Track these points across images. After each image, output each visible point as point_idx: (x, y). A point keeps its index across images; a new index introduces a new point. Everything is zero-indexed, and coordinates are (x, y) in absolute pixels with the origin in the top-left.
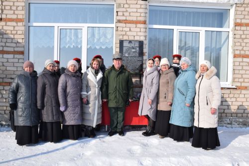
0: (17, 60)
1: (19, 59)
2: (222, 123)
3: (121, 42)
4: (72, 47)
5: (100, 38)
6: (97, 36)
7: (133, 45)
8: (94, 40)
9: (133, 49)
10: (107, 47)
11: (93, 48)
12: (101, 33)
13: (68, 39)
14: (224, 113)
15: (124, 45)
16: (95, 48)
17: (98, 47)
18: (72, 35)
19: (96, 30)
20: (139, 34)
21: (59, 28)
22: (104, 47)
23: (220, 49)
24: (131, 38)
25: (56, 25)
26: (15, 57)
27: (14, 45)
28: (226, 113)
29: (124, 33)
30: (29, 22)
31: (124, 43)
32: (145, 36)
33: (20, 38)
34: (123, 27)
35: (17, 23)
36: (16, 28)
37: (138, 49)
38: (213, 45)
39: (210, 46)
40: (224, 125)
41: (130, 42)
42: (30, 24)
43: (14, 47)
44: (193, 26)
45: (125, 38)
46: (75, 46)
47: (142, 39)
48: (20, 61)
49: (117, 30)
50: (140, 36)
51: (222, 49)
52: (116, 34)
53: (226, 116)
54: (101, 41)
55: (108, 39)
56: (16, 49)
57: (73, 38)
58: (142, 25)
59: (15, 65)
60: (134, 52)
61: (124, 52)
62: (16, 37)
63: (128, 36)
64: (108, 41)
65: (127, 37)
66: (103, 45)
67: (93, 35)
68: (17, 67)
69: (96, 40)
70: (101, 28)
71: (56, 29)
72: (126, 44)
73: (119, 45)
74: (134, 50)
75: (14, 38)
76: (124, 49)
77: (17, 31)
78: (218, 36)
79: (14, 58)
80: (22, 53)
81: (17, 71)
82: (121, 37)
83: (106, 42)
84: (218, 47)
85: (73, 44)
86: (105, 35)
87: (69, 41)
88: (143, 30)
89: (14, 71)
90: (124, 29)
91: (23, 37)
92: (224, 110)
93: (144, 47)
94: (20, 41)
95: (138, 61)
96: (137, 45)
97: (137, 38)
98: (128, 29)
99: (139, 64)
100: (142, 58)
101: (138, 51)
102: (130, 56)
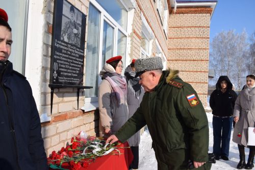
7: (75, 18)
9: (75, 27)
32: (87, 9)
47: (83, 10)
50: (81, 3)
60: (75, 34)
61: (63, 28)
74: (75, 31)
95: (80, 57)
96: (80, 22)
97: (78, 5)
100: (84, 53)
101: (80, 36)
102: (70, 43)
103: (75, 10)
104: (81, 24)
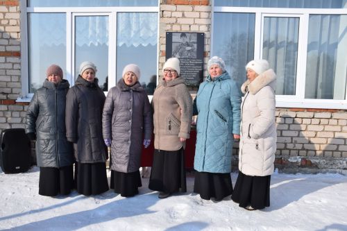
0: (10, 66)
1: (13, 64)
2: (334, 167)
3: (169, 36)
4: (97, 44)
5: (139, 31)
6: (134, 27)
7: (187, 40)
8: (130, 33)
9: (188, 45)
10: (150, 45)
11: (128, 46)
12: (141, 22)
13: (90, 32)
14: (337, 150)
15: (173, 40)
16: (132, 46)
17: (136, 45)
18: (97, 25)
19: (133, 17)
20: (198, 21)
21: (74, 15)
22: (145, 45)
23: (336, 45)
24: (185, 29)
25: (68, 10)
26: (8, 61)
27: (6, 42)
28: (342, 152)
29: (173, 20)
30: (27, 6)
31: (173, 37)
32: (209, 26)
33: (13, 31)
34: (172, 12)
35: (8, 9)
36: (8, 16)
37: (195, 46)
38: (324, 40)
39: (318, 40)
40: (338, 170)
41: (183, 34)
42: (29, 10)
43: (5, 46)
44: (291, 6)
45: (176, 28)
46: (101, 43)
47: (203, 29)
48: (16, 66)
49: (162, 16)
50: (199, 25)
51: (339, 46)
52: (160, 23)
53: (341, 156)
54: (142, 35)
55: (152, 31)
56: (9, 49)
57: (98, 31)
58: (202, 6)
59: (9, 72)
60: (189, 51)
62: (8, 29)
63: (181, 25)
64: (151, 35)
65: (179, 27)
66: (144, 40)
67: (129, 25)
68: (11, 76)
69: (133, 34)
70: (141, 14)
71: (68, 16)
72: (176, 38)
73: (165, 39)
74: (189, 48)
75: (5, 32)
76: (174, 47)
77: (8, 20)
78: (333, 24)
79: (6, 62)
80: (18, 54)
81: (11, 82)
82: (168, 27)
83: (150, 37)
84: (332, 42)
85: (98, 40)
86: (147, 26)
87: (91, 36)
88: (204, 15)
89: (7, 82)
90: (174, 14)
91: (18, 29)
92: (338, 145)
93: (206, 42)
94: (14, 35)
95: (196, 65)
96: (194, 39)
97: (195, 29)
98: (180, 15)
99: (198, 69)
100: (203, 61)
101: (196, 50)
102: (183, 57)
103: (187, 34)
104: (196, 41)
